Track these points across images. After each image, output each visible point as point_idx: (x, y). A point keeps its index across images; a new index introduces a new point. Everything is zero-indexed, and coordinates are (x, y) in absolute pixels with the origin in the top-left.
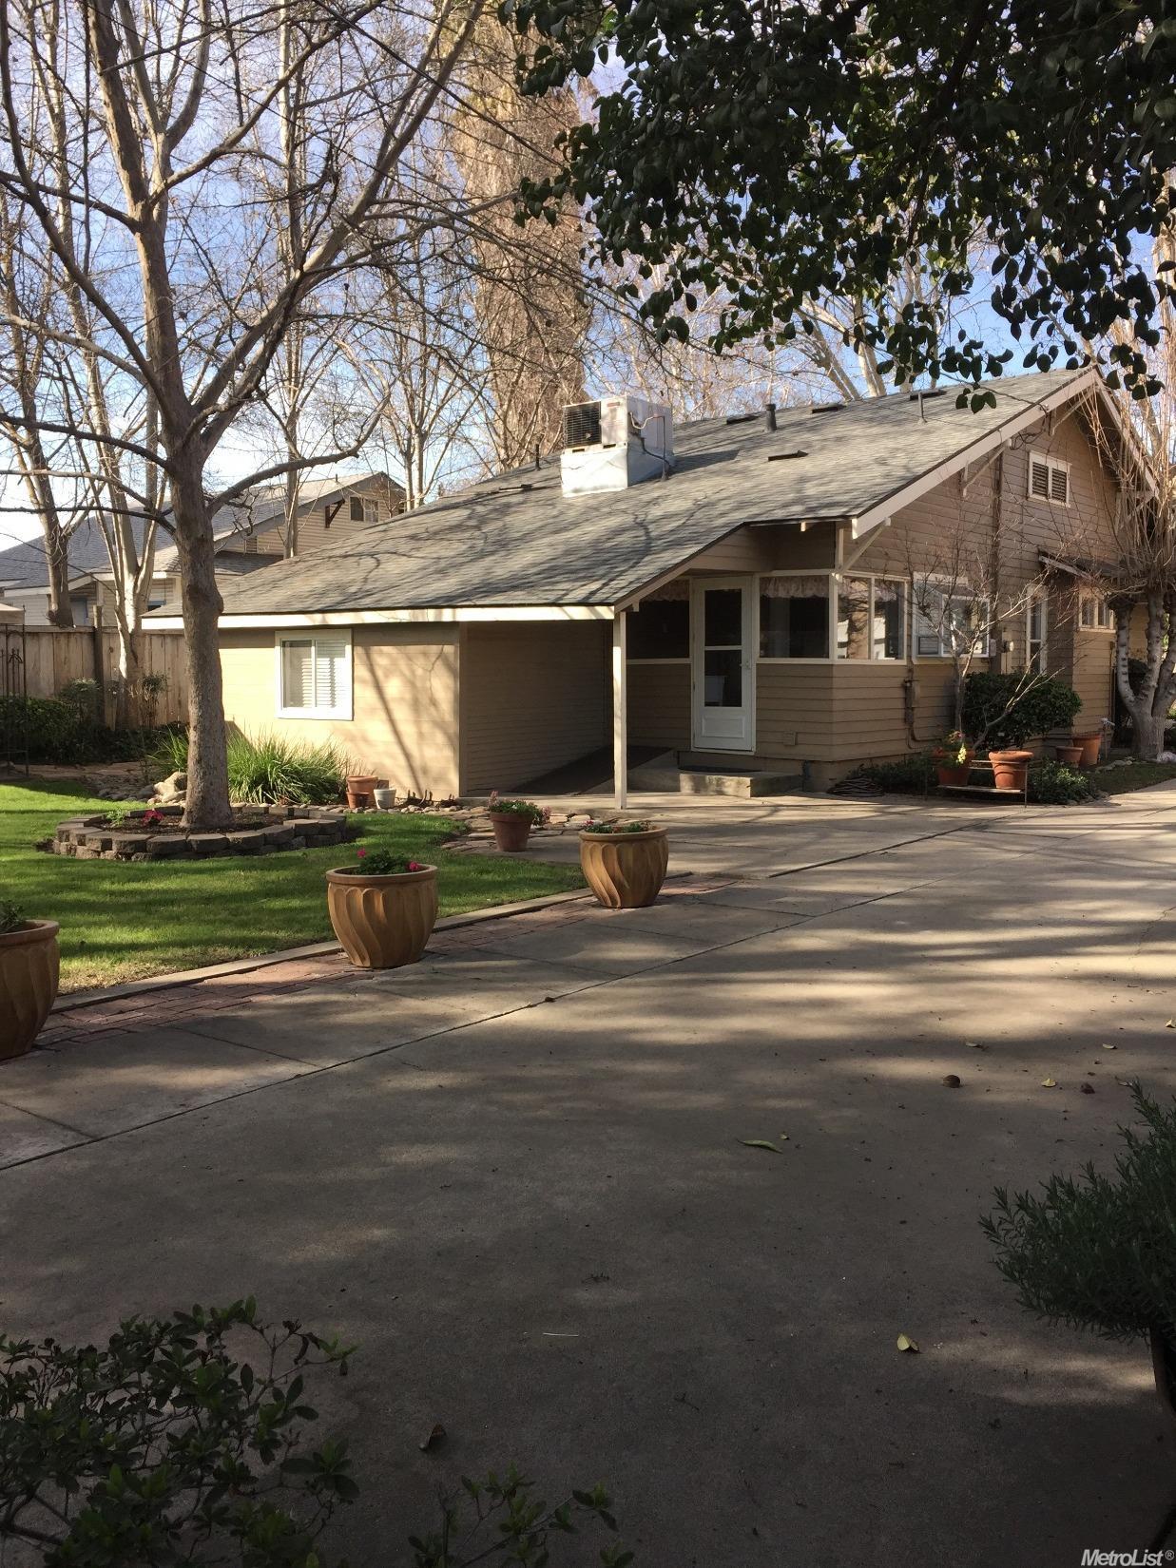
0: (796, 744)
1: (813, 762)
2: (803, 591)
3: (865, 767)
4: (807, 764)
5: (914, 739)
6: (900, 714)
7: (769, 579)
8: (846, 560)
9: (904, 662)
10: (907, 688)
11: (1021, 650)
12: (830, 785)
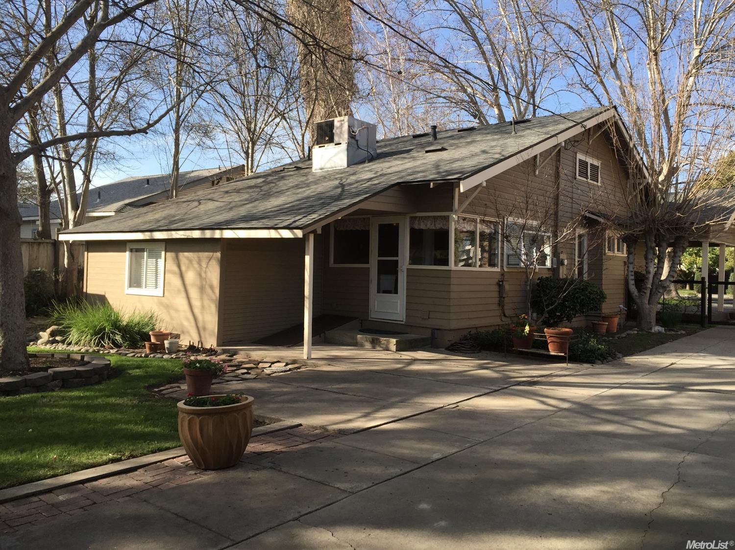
0: (429, 318)
1: (437, 329)
2: (435, 225)
3: (472, 333)
4: (434, 330)
5: (505, 316)
6: (496, 300)
7: (415, 218)
8: (459, 206)
9: (497, 269)
10: (500, 285)
11: (572, 263)
12: (449, 344)
